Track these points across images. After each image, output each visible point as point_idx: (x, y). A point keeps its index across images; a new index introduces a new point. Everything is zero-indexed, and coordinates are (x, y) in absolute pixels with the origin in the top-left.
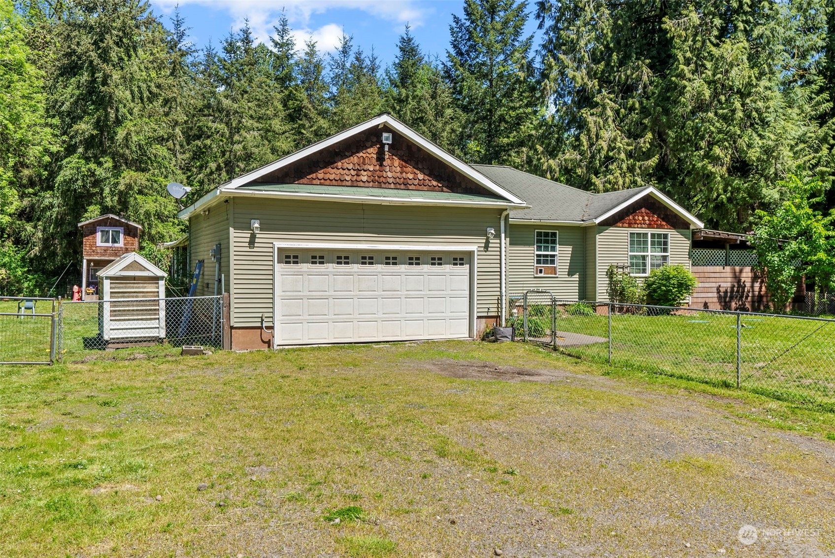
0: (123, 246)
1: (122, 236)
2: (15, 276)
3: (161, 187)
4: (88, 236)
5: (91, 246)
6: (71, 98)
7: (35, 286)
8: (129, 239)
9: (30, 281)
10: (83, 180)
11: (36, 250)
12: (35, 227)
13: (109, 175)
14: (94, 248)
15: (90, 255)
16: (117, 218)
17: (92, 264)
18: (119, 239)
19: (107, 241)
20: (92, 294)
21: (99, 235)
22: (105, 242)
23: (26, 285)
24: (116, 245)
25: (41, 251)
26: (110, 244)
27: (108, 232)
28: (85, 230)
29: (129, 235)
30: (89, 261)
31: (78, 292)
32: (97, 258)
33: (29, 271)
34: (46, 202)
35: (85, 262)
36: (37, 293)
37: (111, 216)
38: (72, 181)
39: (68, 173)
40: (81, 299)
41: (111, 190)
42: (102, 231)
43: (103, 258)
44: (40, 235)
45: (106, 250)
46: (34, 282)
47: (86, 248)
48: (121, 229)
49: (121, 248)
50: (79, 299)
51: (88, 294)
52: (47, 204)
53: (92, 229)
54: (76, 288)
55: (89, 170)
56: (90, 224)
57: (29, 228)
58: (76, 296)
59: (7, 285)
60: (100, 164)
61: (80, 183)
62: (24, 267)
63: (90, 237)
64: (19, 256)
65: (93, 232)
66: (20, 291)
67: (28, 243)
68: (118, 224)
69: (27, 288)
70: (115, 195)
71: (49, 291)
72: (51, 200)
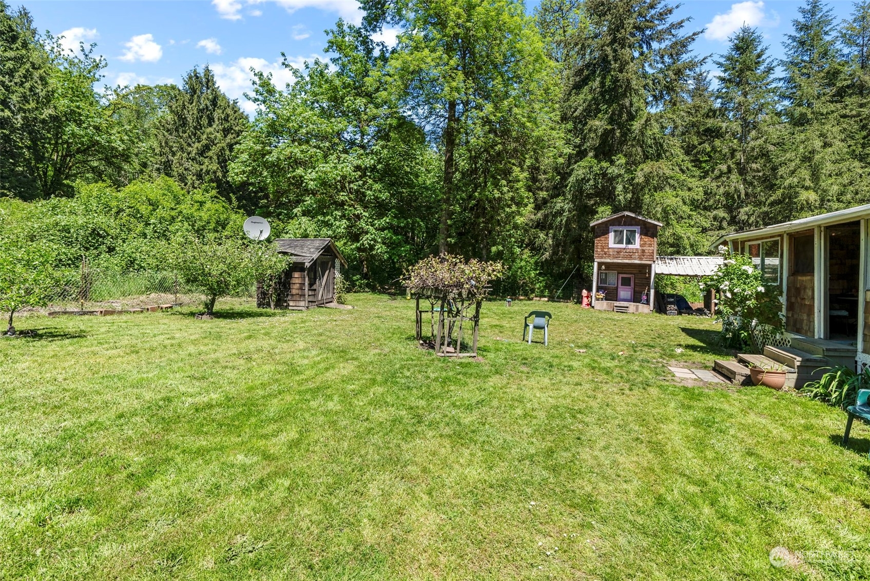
0: (639, 247)
1: (637, 236)
2: (529, 278)
3: (678, 183)
4: (599, 236)
5: (603, 248)
6: (584, 102)
7: (545, 287)
8: (646, 239)
9: (541, 282)
10: (595, 179)
11: (547, 255)
12: (547, 235)
13: (622, 172)
14: (606, 250)
15: (602, 257)
16: (633, 215)
17: (603, 267)
18: (634, 240)
19: (621, 242)
20: (602, 299)
21: (611, 235)
22: (618, 243)
23: (538, 286)
24: (630, 246)
25: (551, 256)
26: (624, 246)
27: (622, 232)
28: (597, 230)
29: (646, 235)
30: (600, 264)
31: (587, 297)
32: (608, 261)
33: (540, 274)
34: (558, 207)
35: (596, 265)
36: (546, 294)
37: (627, 213)
38: (585, 180)
39: (580, 172)
40: (590, 304)
41: (624, 187)
42: (615, 231)
43: (616, 261)
44: (550, 241)
45: (619, 251)
46: (544, 283)
47: (598, 250)
48: (637, 229)
49: (637, 249)
50: (588, 305)
51: (597, 299)
52: (559, 208)
53: (603, 230)
54: (585, 293)
55: (601, 169)
56: (602, 223)
57: (542, 235)
58: (585, 301)
59: (522, 286)
60: (612, 162)
61: (591, 182)
62: (536, 270)
63: (602, 238)
64: (532, 261)
65: (607, 232)
66: (533, 291)
67: (540, 249)
68: (633, 222)
69: (538, 289)
70: (629, 192)
71: (556, 292)
72: (562, 205)
